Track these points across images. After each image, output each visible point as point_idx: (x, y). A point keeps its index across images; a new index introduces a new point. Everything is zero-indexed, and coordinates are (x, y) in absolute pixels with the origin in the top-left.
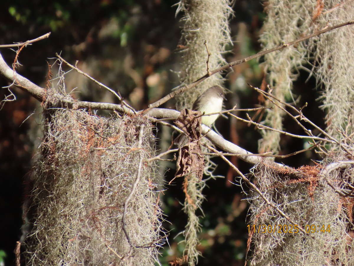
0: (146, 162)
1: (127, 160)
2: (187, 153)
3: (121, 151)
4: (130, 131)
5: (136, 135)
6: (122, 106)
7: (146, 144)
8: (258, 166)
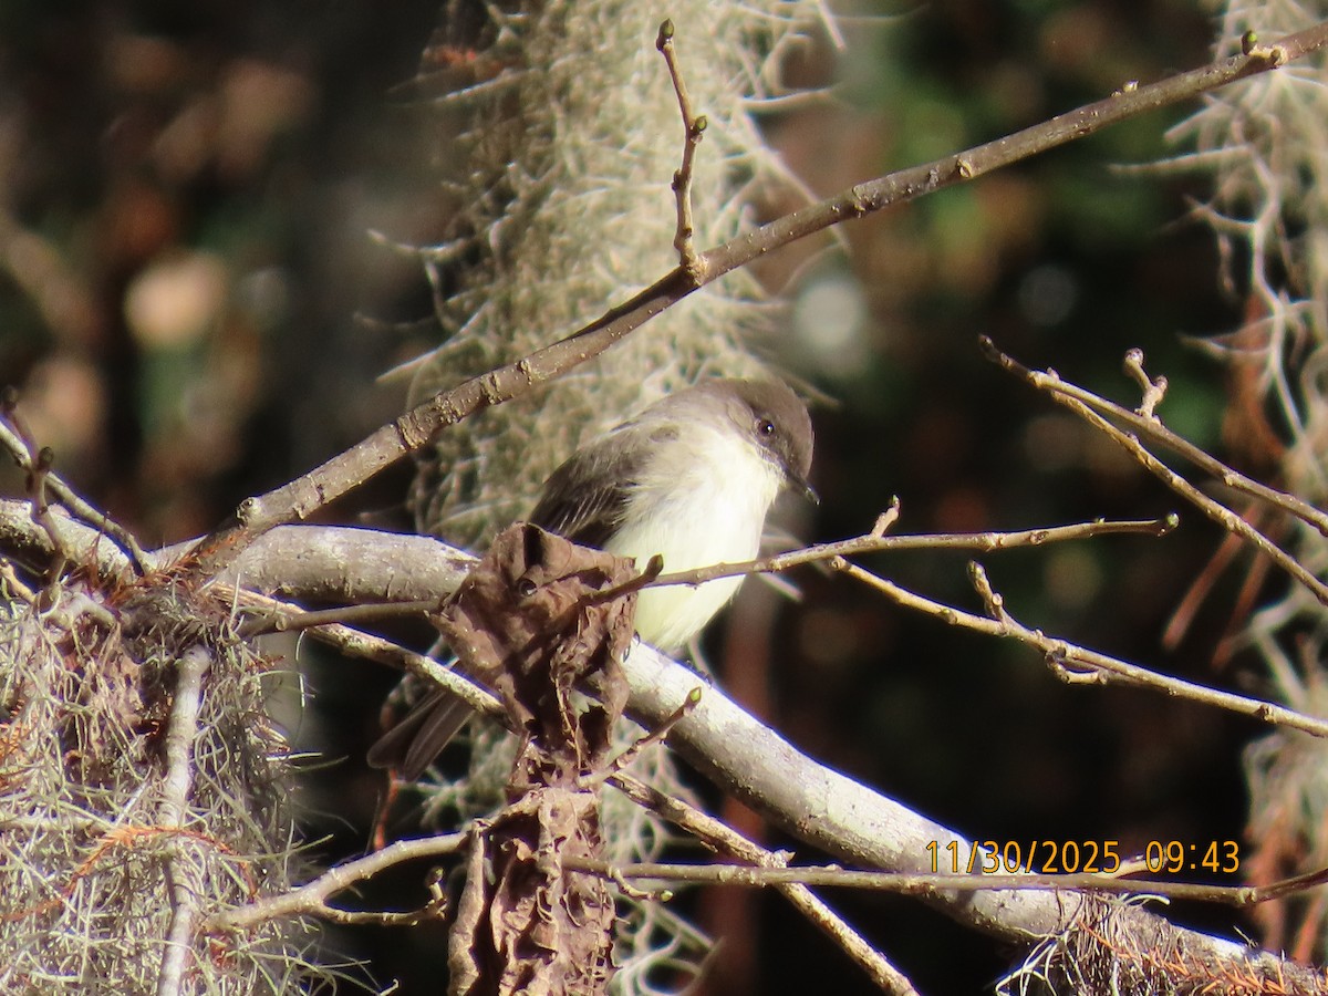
0: (218, 932)
1: (74, 918)
2: (531, 862)
3: (30, 846)
4: (99, 702)
5: (142, 728)
6: (39, 515)
7: (216, 795)
8: (1057, 959)
